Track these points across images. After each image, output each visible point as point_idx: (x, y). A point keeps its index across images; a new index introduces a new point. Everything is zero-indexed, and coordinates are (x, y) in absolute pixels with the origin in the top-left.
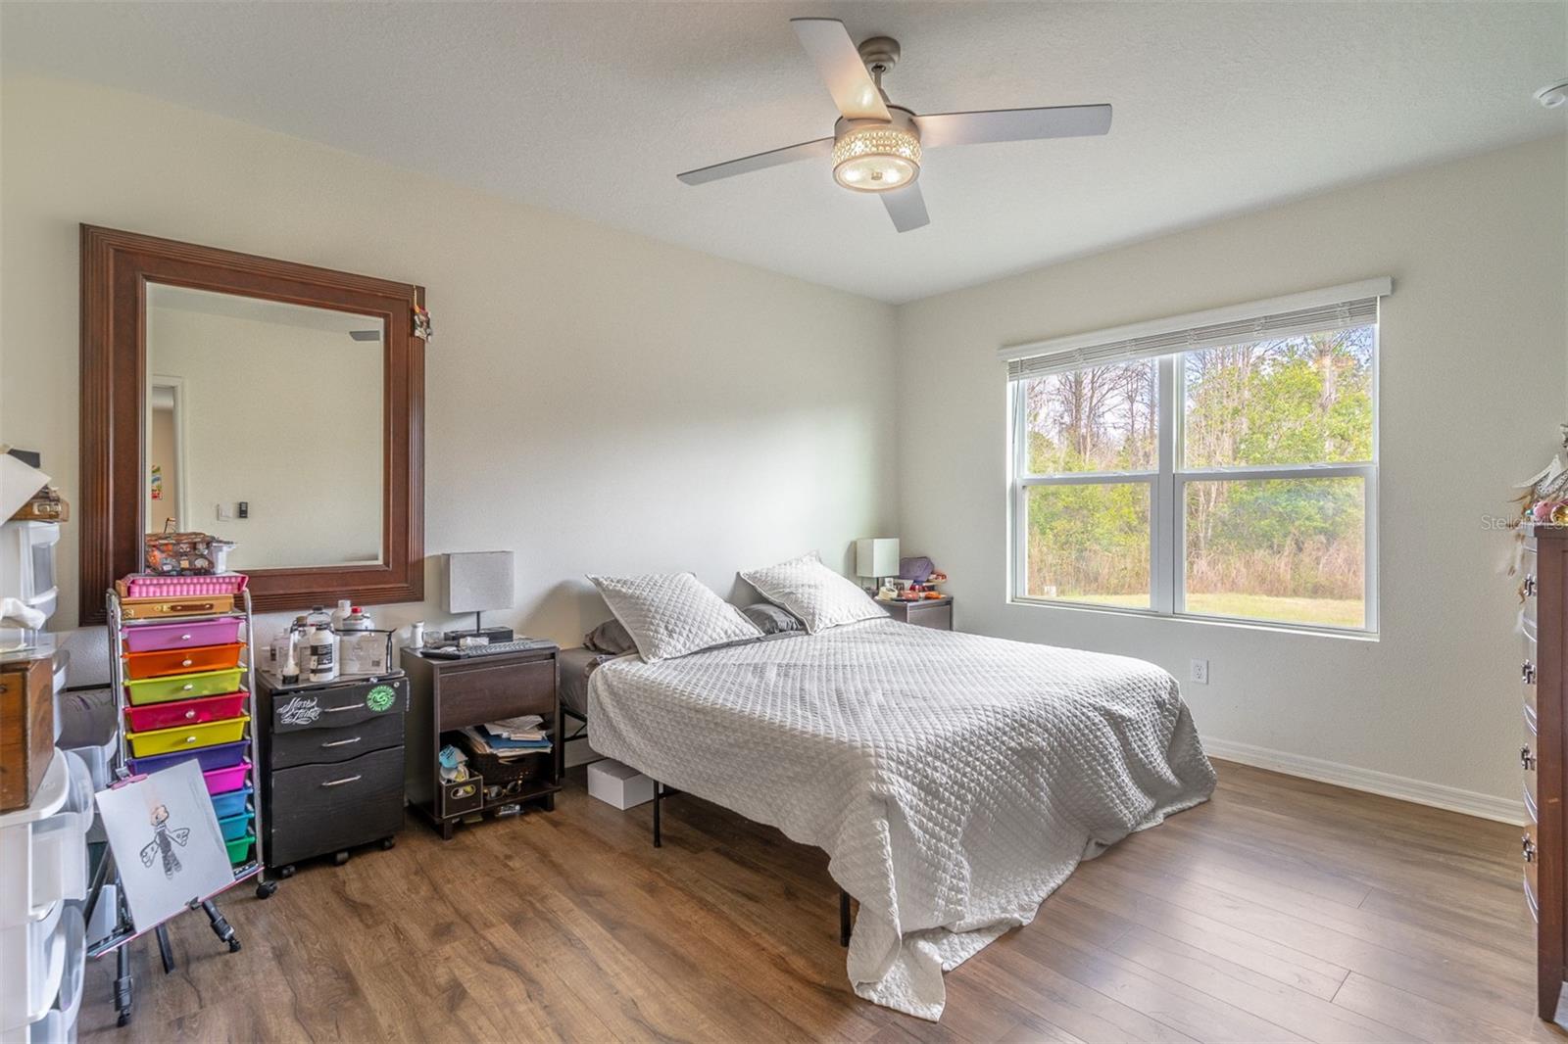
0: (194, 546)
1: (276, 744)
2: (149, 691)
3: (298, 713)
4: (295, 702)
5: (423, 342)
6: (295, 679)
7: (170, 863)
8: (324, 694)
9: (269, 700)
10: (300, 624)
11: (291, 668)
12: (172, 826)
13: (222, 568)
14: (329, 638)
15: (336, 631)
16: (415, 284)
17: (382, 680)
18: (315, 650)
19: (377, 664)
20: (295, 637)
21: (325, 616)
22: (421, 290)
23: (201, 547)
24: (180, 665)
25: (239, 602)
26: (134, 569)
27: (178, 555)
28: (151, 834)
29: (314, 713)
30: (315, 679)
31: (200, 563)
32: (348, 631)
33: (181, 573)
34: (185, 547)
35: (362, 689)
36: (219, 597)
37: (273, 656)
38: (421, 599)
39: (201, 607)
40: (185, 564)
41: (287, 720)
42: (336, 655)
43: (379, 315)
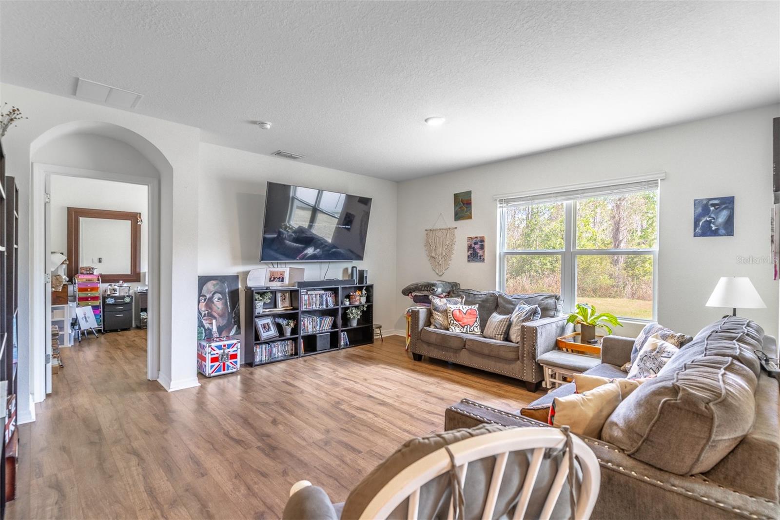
0: (90, 269)
1: (106, 306)
2: (83, 295)
3: (110, 301)
4: (109, 299)
5: (140, 225)
6: (110, 295)
7: (87, 321)
8: (116, 298)
9: (104, 298)
10: (111, 285)
11: (109, 293)
12: (87, 316)
13: (95, 273)
14: (116, 287)
15: (118, 286)
16: (139, 212)
17: (127, 296)
18: (113, 289)
19: (126, 293)
20: (110, 287)
21: (117, 284)
22: (140, 214)
23: (91, 269)
24: (87, 290)
25: (98, 280)
26: (78, 273)
27: (87, 271)
28: (83, 316)
29: (113, 301)
30: (113, 295)
31: (91, 272)
32: (121, 287)
33: (87, 274)
34: (88, 269)
35: (123, 297)
36: (95, 278)
37: (105, 291)
38: (140, 281)
39: (91, 280)
40: (88, 272)
41: (108, 302)
42: (118, 290)
43: (129, 220)
